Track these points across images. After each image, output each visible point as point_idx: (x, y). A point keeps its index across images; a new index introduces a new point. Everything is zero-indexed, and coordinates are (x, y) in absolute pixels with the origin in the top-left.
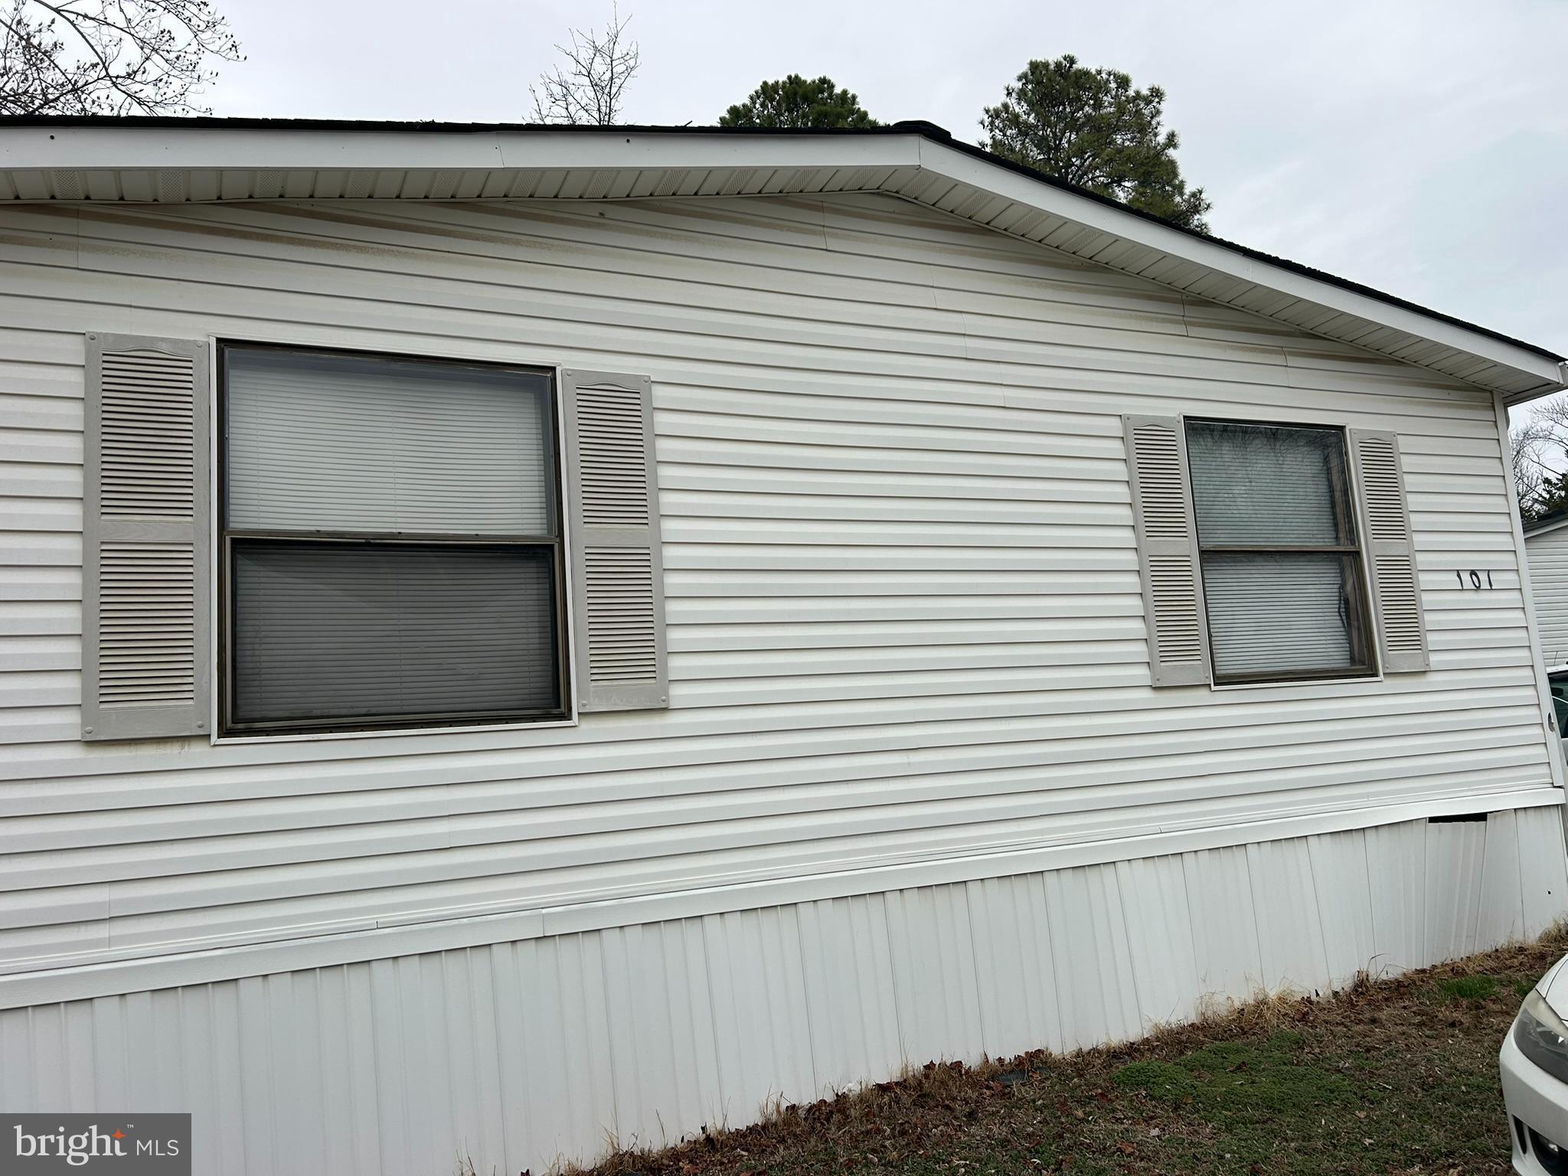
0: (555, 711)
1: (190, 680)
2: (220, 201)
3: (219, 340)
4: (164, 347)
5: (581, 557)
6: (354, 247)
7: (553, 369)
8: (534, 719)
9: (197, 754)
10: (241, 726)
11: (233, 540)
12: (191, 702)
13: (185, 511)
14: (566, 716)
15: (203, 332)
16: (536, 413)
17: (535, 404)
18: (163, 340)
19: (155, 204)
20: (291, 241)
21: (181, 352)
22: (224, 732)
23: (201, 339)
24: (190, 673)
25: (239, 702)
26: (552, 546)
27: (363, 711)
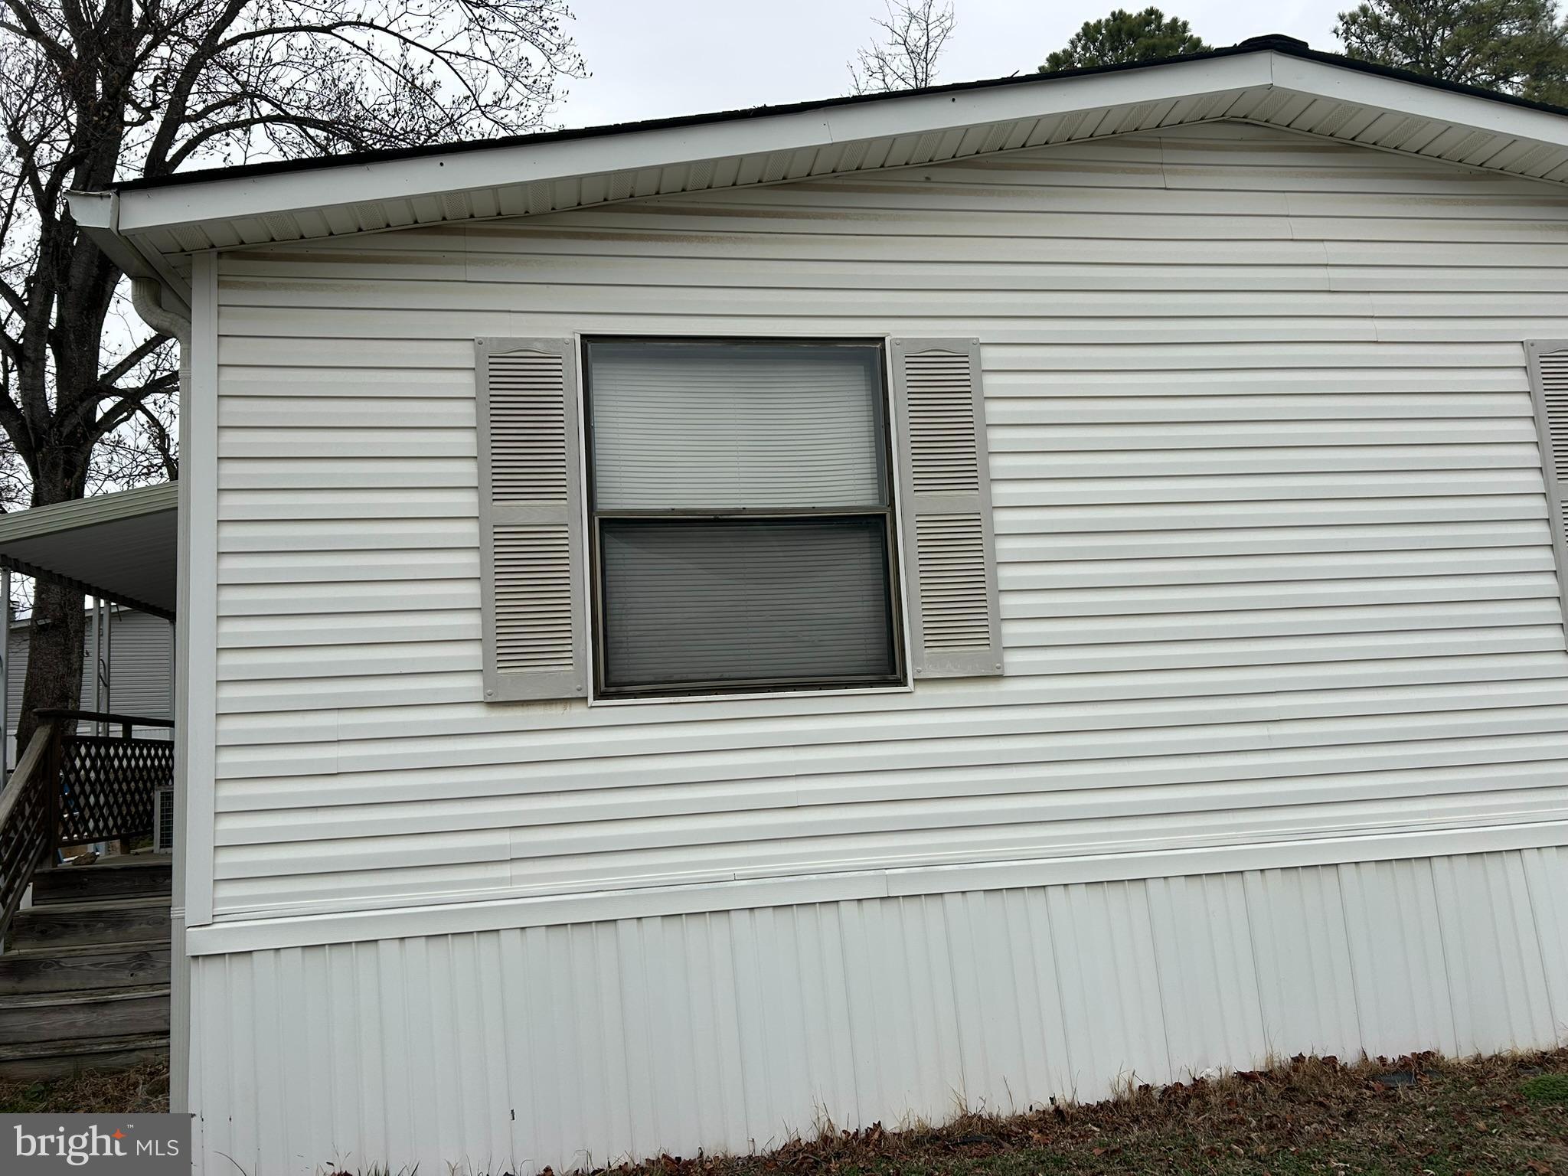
0: (891, 677)
1: (569, 648)
2: (580, 208)
3: (583, 337)
4: (538, 346)
5: (912, 525)
6: (697, 237)
7: (883, 339)
8: (871, 685)
9: (577, 714)
10: (613, 689)
11: (601, 520)
12: (570, 668)
13: (559, 495)
14: (902, 682)
15: (567, 331)
16: (866, 385)
17: (866, 375)
18: (537, 339)
19: (527, 216)
20: (641, 238)
21: (553, 350)
22: (599, 695)
23: (568, 336)
24: (569, 641)
25: (611, 668)
26: (885, 515)
27: (717, 676)
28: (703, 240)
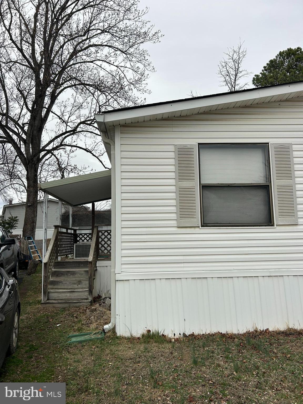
0: (270, 224)
1: (195, 215)
2: (198, 114)
3: (198, 143)
4: (188, 146)
6: (224, 120)
7: (268, 143)
8: (266, 226)
9: (197, 230)
10: (205, 225)
11: (202, 186)
12: (196, 220)
13: (193, 180)
14: (273, 225)
15: (195, 142)
18: (188, 144)
19: (187, 116)
20: (212, 120)
21: (192, 147)
22: (202, 226)
23: (195, 144)
25: (204, 220)
26: (269, 185)
27: (228, 223)
28: (226, 120)
